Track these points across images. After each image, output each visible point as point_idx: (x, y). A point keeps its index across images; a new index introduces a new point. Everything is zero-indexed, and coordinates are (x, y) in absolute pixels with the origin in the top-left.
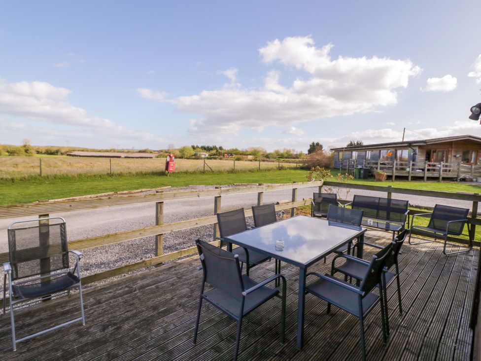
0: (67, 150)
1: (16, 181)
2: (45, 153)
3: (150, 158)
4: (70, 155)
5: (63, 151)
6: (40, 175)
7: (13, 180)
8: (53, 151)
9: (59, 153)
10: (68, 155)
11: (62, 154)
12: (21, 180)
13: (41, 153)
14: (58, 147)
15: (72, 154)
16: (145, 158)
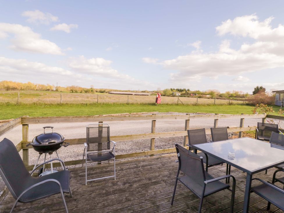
0: (109, 91)
2: (99, 92)
3: (147, 95)
4: (110, 93)
5: (107, 91)
6: (97, 103)
7: (86, 104)
8: (102, 91)
9: (105, 92)
10: (109, 93)
11: (106, 92)
12: (90, 105)
16: (144, 95)
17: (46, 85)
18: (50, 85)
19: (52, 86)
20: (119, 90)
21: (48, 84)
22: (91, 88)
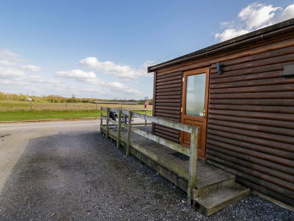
0: (92, 100)
1: (88, 111)
2: (82, 102)
3: (135, 104)
4: (94, 103)
5: (90, 101)
6: (96, 109)
7: (87, 111)
8: (85, 101)
9: (89, 102)
10: (93, 103)
11: (90, 102)
12: (90, 111)
13: (80, 102)
14: (87, 98)
15: (95, 102)
16: (132, 104)
17: (19, 95)
18: (23, 94)
19: (26, 95)
20: (104, 100)
21: (20, 94)
22: (73, 98)
